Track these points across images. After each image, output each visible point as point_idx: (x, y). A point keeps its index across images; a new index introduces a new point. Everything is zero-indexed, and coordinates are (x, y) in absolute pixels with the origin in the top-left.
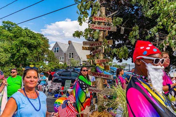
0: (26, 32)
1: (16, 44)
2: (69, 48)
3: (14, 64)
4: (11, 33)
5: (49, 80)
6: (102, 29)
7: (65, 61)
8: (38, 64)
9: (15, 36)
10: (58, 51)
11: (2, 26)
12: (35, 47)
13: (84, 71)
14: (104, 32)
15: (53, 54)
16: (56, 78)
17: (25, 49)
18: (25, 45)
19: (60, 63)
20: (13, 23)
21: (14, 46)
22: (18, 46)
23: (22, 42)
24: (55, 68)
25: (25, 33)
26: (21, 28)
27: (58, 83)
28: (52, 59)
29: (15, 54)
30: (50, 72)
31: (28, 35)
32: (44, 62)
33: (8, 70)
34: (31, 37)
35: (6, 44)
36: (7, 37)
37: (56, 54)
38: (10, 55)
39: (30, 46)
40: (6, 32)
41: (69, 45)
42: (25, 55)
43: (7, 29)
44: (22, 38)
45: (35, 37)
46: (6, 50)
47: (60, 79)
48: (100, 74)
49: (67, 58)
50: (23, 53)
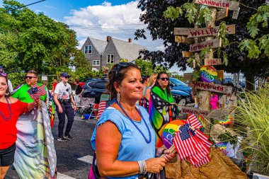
0: (41, 19)
1: (26, 38)
2: (108, 48)
3: (22, 69)
4: (18, 19)
5: (77, 93)
6: (215, 6)
7: (101, 67)
8: (60, 70)
9: (24, 25)
10: (90, 52)
11: (4, 7)
12: (56, 44)
13: (163, 79)
14: (218, 11)
15: (84, 56)
16: (86, 91)
17: (40, 45)
18: (40, 39)
19: (93, 69)
20: (21, 3)
21: (21, 41)
22: (29, 40)
23: (35, 35)
24: (86, 77)
25: (40, 21)
26: (32, 12)
27: (89, 99)
28: (81, 63)
29: (24, 53)
30: (78, 82)
31: (44, 25)
32: (70, 67)
33: (14, 77)
34: (49, 28)
35: (10, 37)
36: (12, 26)
37: (87, 56)
38: (16, 54)
39: (47, 42)
40: (9, 18)
41: (107, 43)
42: (40, 55)
43: (10, 13)
44: (35, 29)
45: (55, 28)
46: (9, 47)
47: (93, 93)
48: (207, 85)
49: (103, 63)
50: (37, 52)
